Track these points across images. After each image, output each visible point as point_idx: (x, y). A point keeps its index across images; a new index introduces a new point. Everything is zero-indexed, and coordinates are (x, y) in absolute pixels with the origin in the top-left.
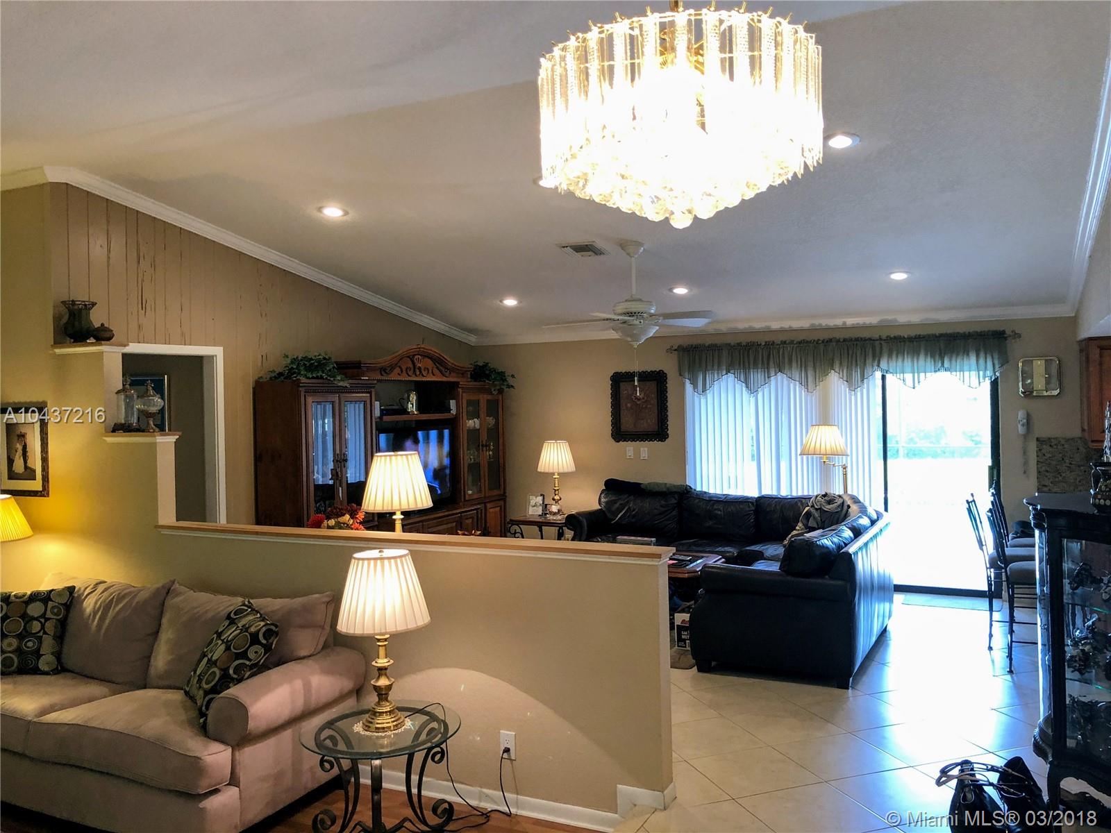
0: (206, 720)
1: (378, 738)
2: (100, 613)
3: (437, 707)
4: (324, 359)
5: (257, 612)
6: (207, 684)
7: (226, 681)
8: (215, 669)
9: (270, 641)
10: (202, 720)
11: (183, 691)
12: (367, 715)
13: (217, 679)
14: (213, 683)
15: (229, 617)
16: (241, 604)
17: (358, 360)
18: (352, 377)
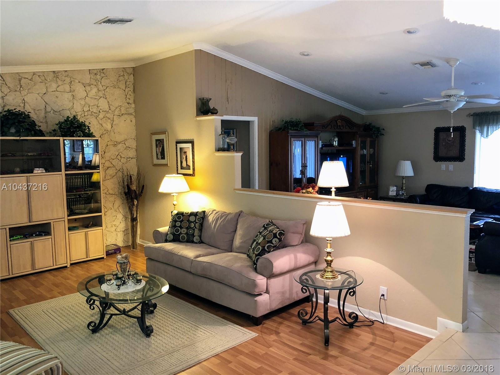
0: (256, 266)
1: (326, 281)
2: (215, 221)
3: (352, 272)
4: (299, 121)
5: (275, 225)
6: (256, 252)
7: (263, 252)
8: (259, 246)
9: (281, 237)
10: (255, 266)
11: (246, 255)
12: (322, 272)
13: (260, 250)
14: (259, 252)
15: (264, 226)
16: (268, 221)
17: (313, 122)
18: (310, 130)
